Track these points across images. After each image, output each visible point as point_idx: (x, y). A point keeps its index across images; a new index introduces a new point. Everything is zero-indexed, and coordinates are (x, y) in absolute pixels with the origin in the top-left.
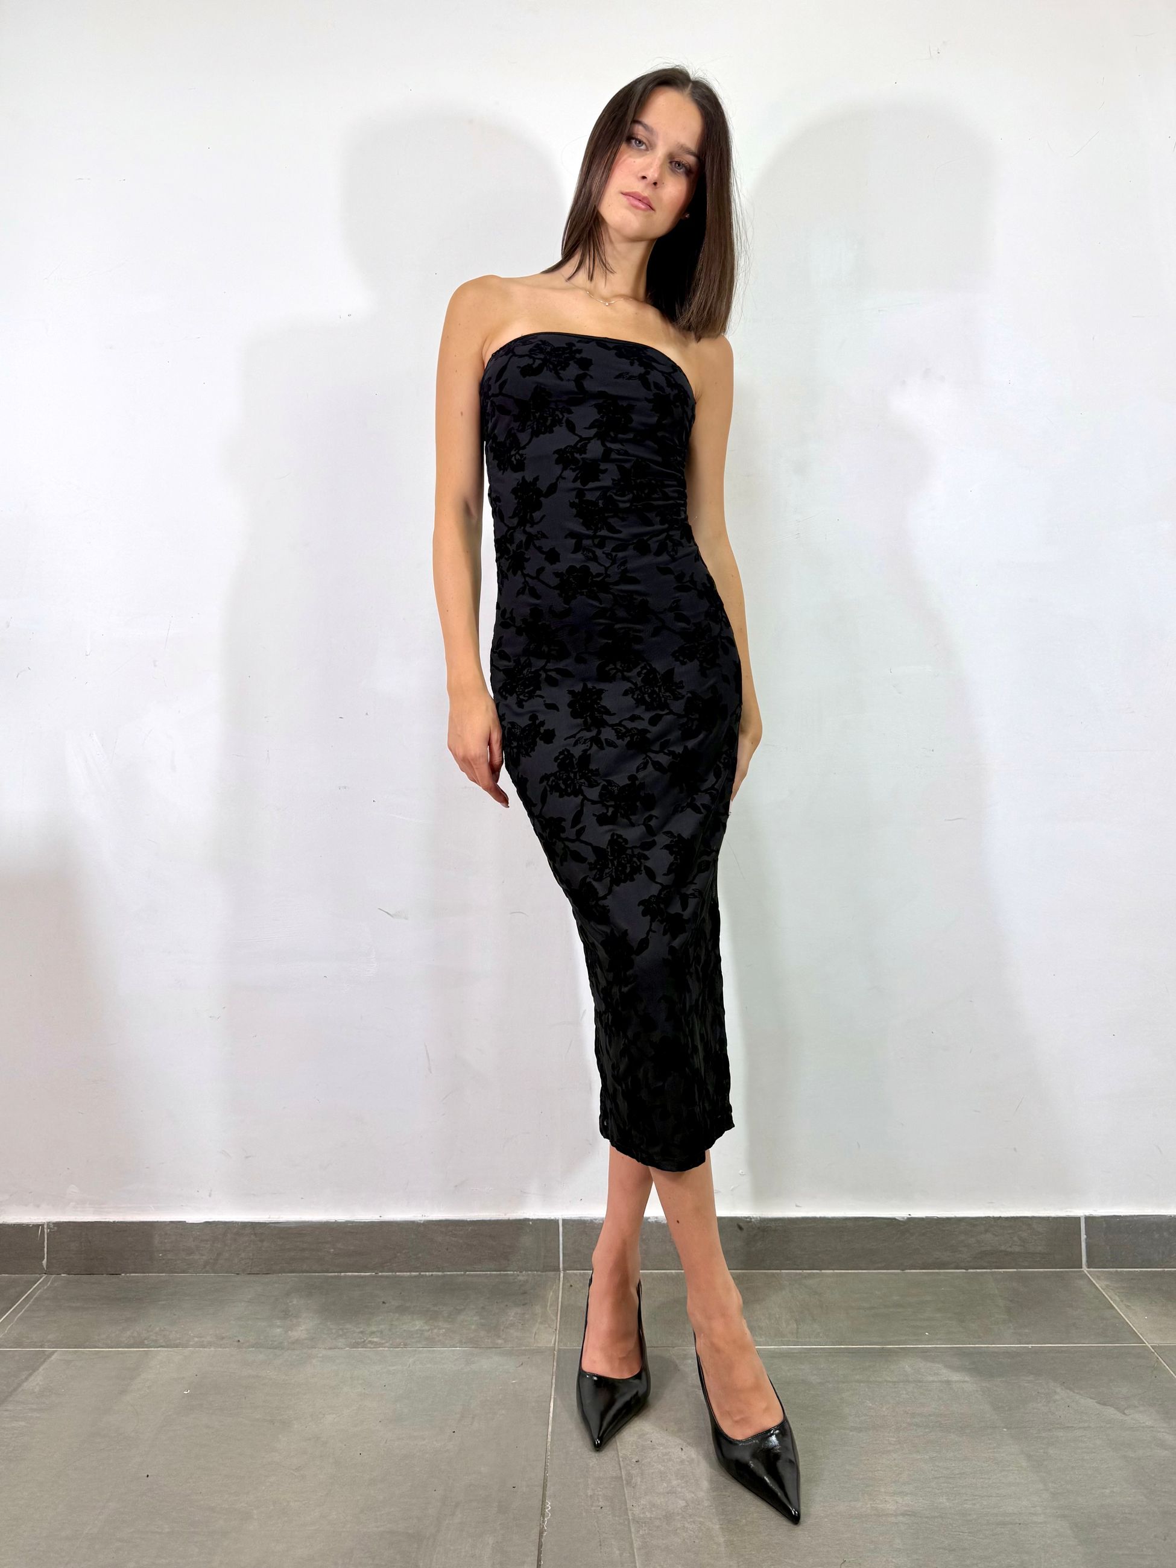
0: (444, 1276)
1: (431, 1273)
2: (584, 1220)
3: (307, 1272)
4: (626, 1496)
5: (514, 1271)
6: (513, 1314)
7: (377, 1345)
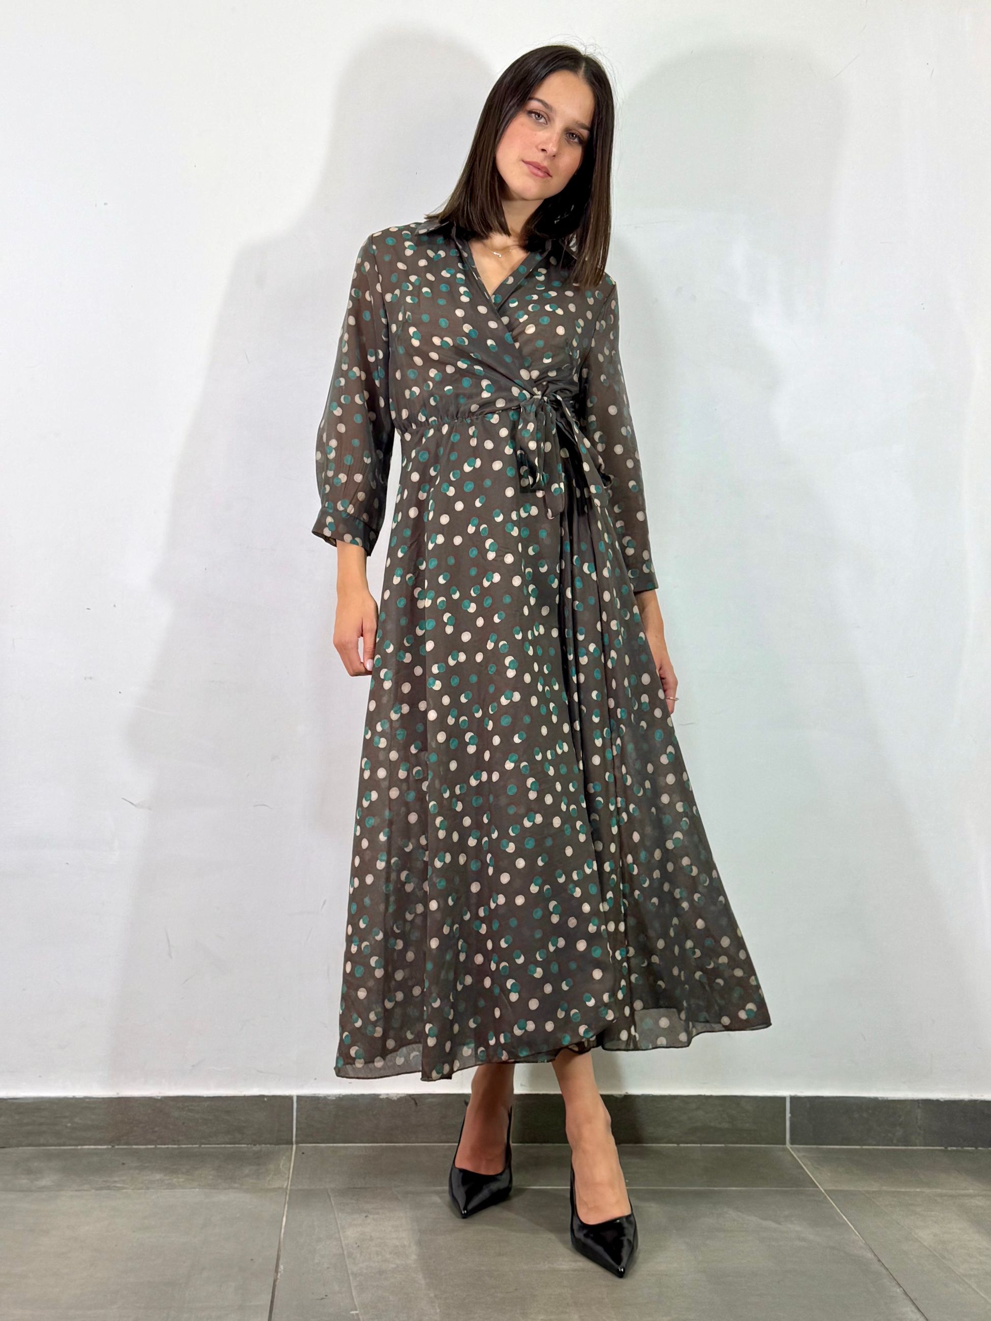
0: (178, 1148)
1: (166, 1146)
2: (318, 1097)
3: (44, 1145)
4: (347, 1262)
5: (248, 1144)
6: (246, 1171)
7: (120, 1189)
